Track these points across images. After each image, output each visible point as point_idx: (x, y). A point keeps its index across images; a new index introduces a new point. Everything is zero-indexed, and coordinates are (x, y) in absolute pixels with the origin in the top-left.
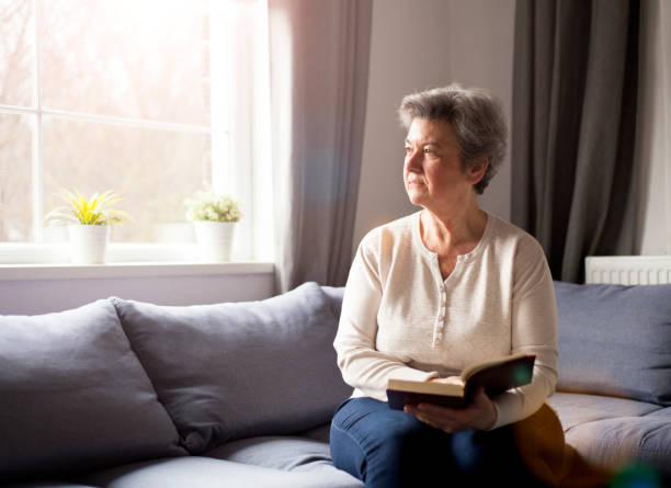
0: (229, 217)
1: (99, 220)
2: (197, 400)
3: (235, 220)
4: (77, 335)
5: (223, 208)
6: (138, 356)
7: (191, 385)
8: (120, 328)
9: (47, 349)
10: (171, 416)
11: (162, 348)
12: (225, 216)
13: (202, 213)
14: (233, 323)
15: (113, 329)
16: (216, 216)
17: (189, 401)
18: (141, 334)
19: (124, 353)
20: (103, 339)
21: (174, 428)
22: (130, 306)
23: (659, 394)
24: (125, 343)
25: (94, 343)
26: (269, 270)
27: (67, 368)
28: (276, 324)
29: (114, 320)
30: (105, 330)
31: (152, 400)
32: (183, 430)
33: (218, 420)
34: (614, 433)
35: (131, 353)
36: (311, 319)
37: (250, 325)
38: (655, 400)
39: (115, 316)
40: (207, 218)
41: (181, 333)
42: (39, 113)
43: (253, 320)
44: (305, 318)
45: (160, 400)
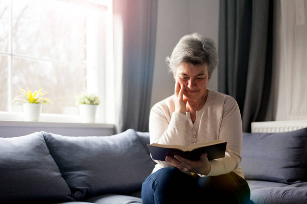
0: (94, 103)
1: (37, 102)
2: (79, 177)
3: (97, 104)
4: (25, 146)
5: (92, 99)
6: (53, 156)
7: (77, 171)
8: (45, 144)
9: (11, 151)
10: (68, 184)
11: (63, 154)
12: (93, 102)
13: (82, 101)
14: (96, 144)
15: (42, 144)
16: (89, 102)
17: (76, 177)
18: (54, 147)
19: (47, 155)
20: (37, 148)
21: (69, 188)
22: (50, 135)
23: (287, 179)
24: (47, 151)
25: (33, 150)
26: (112, 127)
27: (21, 160)
28: (115, 146)
29: (42, 140)
30: (38, 144)
31: (59, 176)
32: (73, 190)
33: (89, 186)
34: (269, 192)
35: (50, 155)
36: (131, 144)
37: (104, 145)
38: (286, 182)
39: (43, 139)
40: (85, 103)
41: (73, 147)
42: (12, 55)
43: (105, 143)
44: (129, 143)
45: (62, 176)
